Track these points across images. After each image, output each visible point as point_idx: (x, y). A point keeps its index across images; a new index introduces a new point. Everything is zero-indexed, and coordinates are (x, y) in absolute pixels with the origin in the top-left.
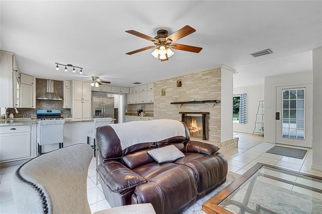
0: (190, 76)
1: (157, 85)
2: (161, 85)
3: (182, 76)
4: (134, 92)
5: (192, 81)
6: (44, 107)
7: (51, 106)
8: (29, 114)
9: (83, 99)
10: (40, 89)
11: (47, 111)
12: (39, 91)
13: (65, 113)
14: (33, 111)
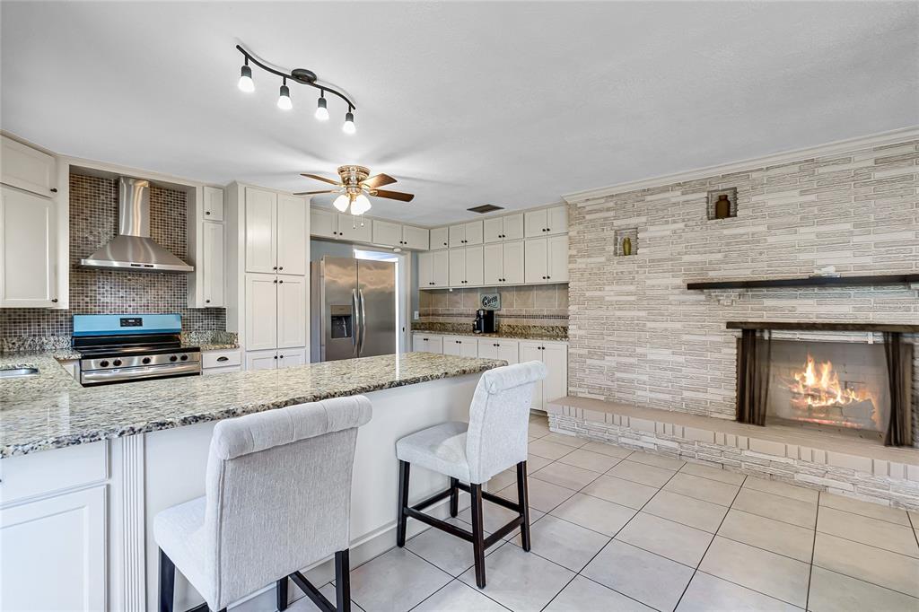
0: (796, 168)
1: (590, 212)
2: (612, 214)
3: (745, 175)
4: (455, 242)
5: (803, 193)
6: (107, 303)
7: (137, 298)
8: (35, 336)
9: (281, 269)
10: (87, 219)
11: (121, 319)
12: (83, 232)
13: (196, 327)
14: (57, 322)
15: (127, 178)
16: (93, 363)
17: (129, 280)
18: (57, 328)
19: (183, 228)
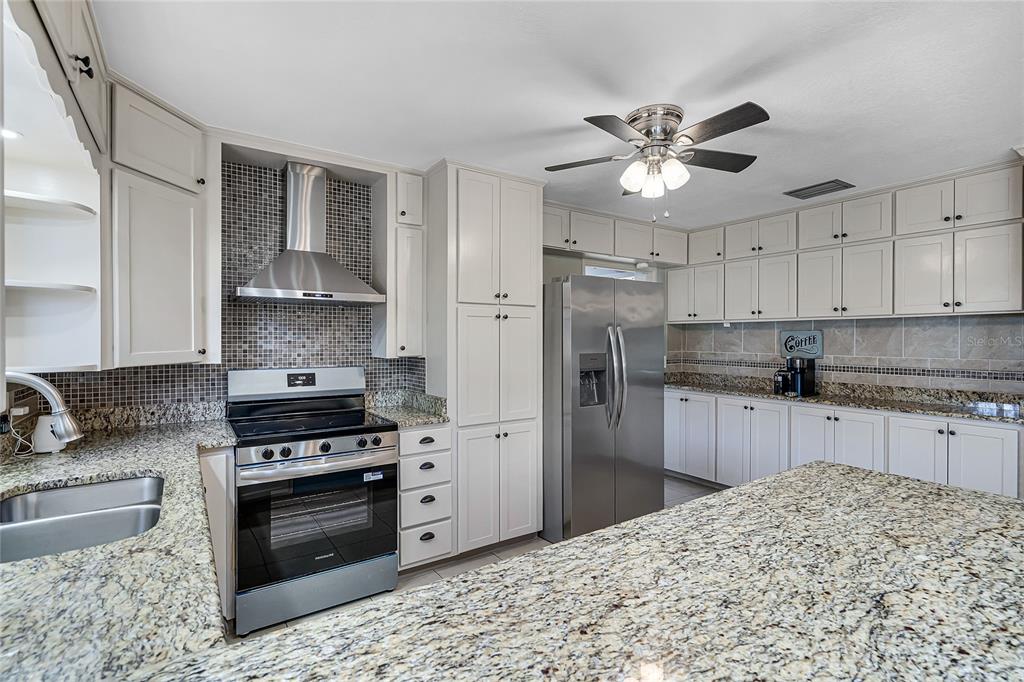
6: (271, 351)
7: (308, 343)
8: (179, 401)
9: (505, 296)
10: (245, 229)
11: (288, 375)
12: (240, 247)
13: (383, 385)
14: (208, 380)
15: (294, 164)
16: (254, 453)
17: (299, 317)
18: (208, 389)
19: (367, 239)
